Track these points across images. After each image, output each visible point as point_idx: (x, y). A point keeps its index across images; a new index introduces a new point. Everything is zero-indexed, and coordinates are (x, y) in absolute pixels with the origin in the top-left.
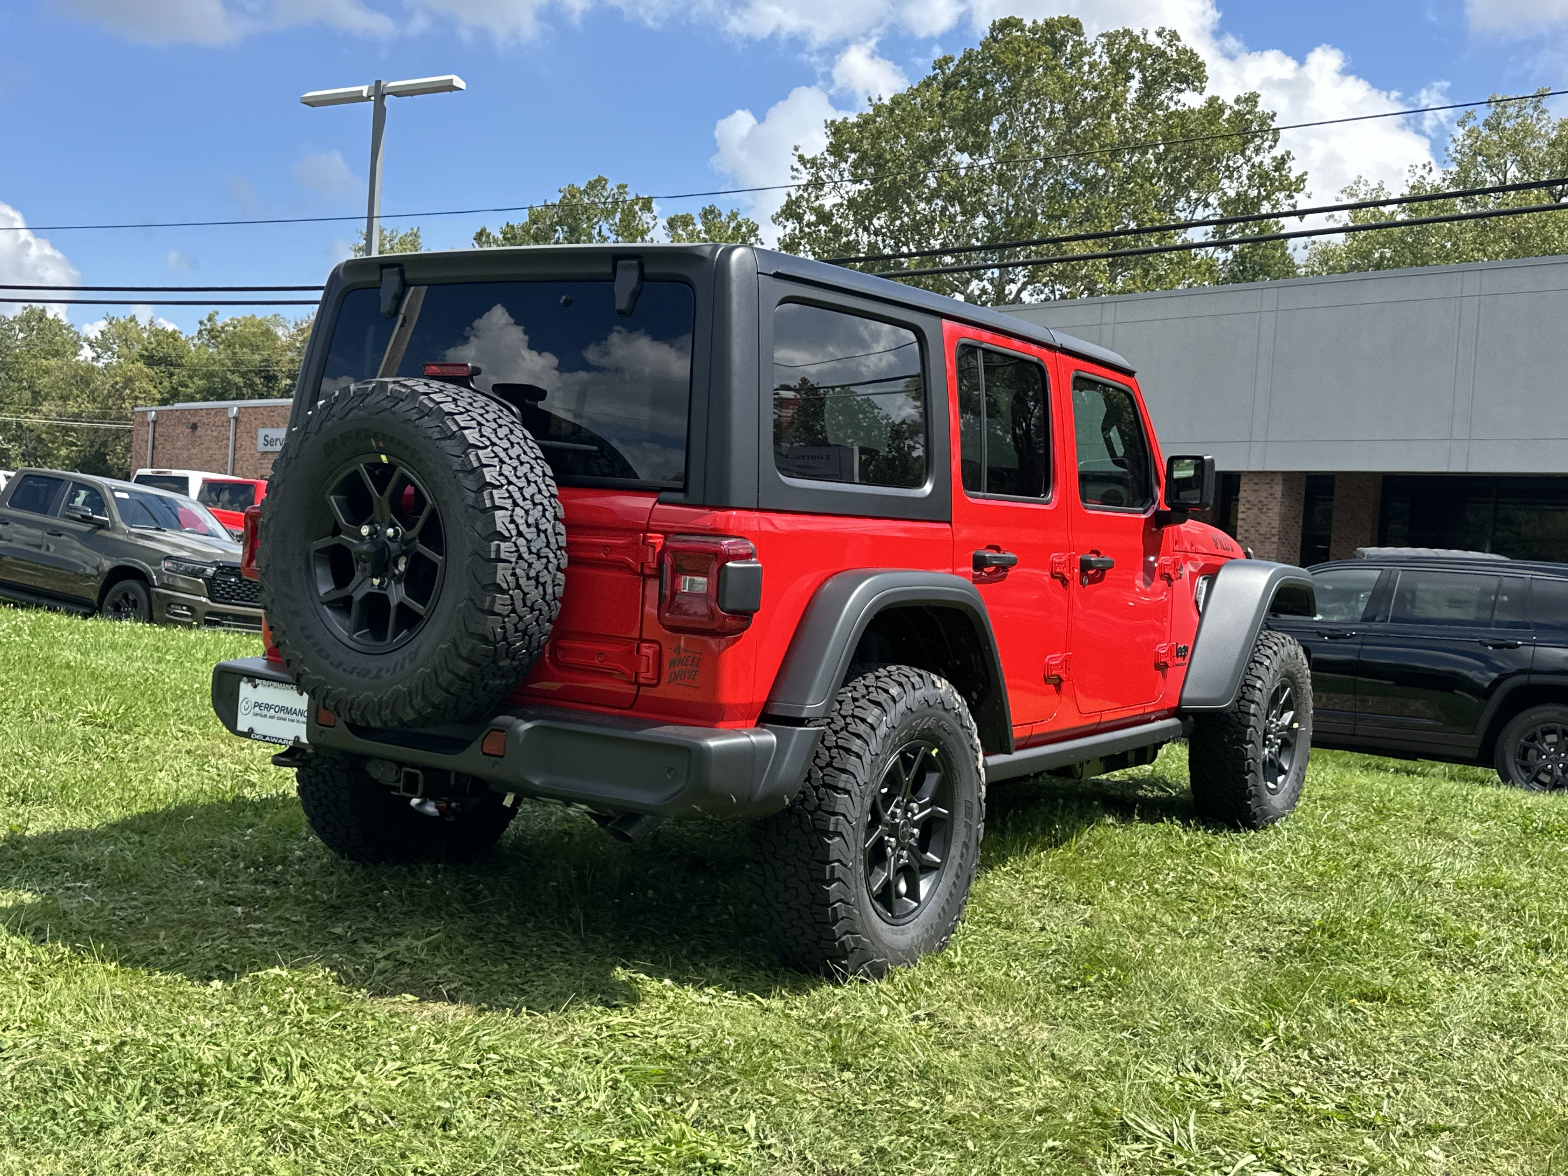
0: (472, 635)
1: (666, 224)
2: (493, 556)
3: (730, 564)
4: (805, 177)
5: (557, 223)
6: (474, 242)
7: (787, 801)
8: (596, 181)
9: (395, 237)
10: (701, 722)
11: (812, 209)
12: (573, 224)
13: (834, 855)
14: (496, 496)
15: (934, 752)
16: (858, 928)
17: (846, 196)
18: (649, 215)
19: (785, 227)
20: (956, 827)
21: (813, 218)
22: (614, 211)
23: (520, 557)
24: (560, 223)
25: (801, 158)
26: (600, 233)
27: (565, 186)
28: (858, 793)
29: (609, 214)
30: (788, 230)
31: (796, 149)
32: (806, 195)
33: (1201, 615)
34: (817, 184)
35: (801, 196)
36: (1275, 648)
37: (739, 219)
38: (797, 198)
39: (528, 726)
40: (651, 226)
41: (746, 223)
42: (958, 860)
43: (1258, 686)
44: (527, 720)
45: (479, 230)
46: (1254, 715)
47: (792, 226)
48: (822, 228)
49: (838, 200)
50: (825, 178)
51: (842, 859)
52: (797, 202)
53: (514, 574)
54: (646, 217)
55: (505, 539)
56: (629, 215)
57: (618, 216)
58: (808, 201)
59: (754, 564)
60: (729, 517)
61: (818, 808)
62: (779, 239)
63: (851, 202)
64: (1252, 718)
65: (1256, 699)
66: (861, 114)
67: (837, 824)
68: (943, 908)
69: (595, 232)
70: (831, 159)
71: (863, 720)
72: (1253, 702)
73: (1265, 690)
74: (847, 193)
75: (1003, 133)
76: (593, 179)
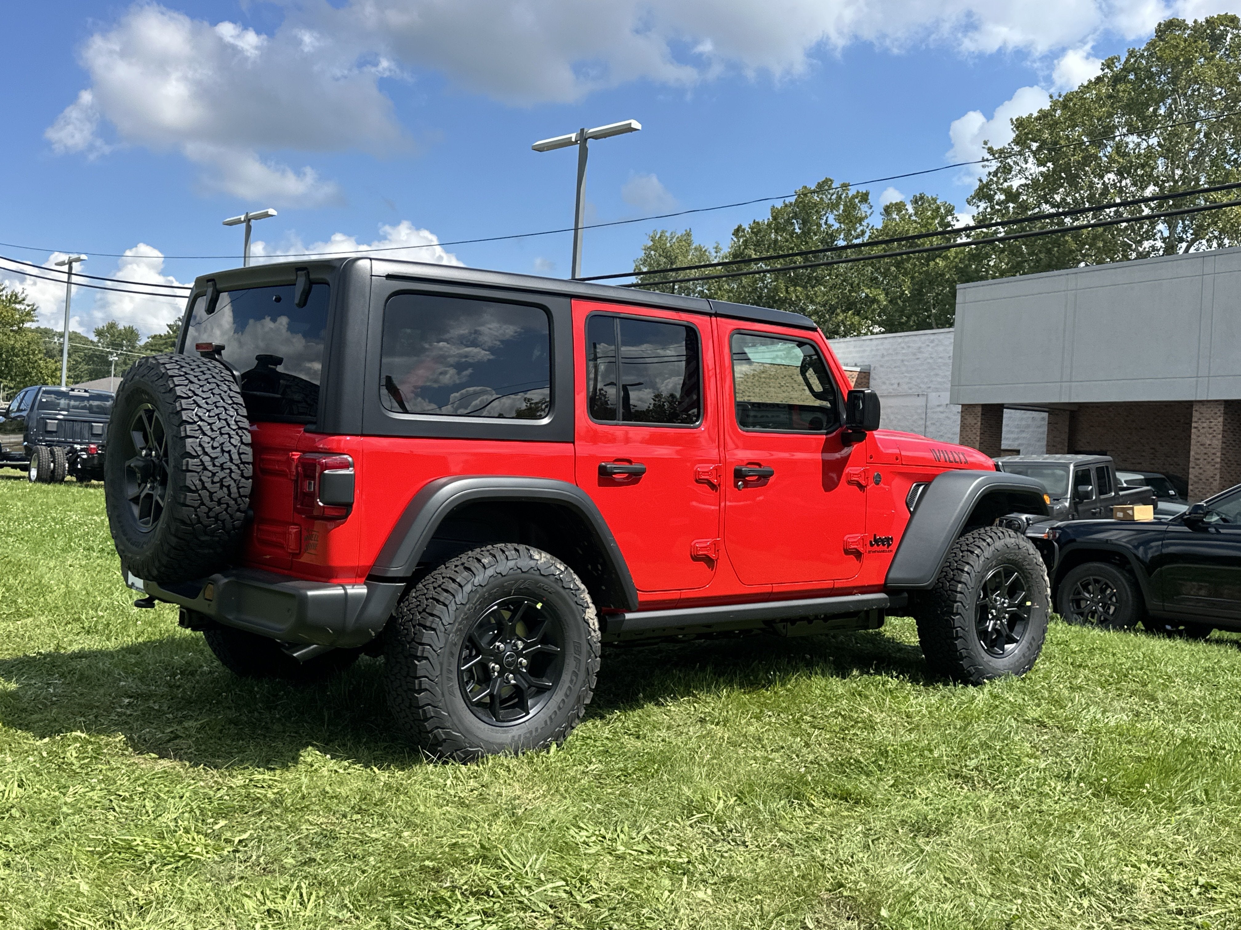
0: (176, 519)
1: (883, 211)
2: (184, 468)
3: (326, 472)
4: (994, 165)
5: (793, 218)
6: (733, 237)
7: (373, 634)
8: (823, 182)
9: (673, 238)
10: (320, 579)
11: (1002, 190)
12: (806, 217)
13: (420, 673)
14: (188, 429)
15: (539, 606)
16: (448, 724)
17: (1030, 177)
18: (866, 205)
19: (978, 207)
20: (567, 661)
21: (1003, 197)
22: (838, 204)
23: (205, 469)
24: (796, 216)
25: (990, 150)
26: (826, 223)
27: (799, 188)
28: (443, 630)
29: (834, 206)
30: (981, 209)
31: (985, 143)
32: (995, 179)
33: (912, 514)
34: (1006, 170)
35: (991, 180)
36: (989, 540)
37: (938, 202)
38: (987, 183)
39: (226, 580)
40: (868, 214)
41: (944, 205)
42: (567, 684)
43: (966, 569)
44: (226, 577)
45: (736, 227)
46: (961, 593)
47: (985, 205)
48: (1011, 205)
49: (1023, 181)
50: (1012, 163)
51: (428, 675)
52: (988, 185)
53: (200, 480)
54: (864, 207)
55: (193, 457)
56: (851, 206)
57: (842, 207)
58: (997, 183)
59: (350, 471)
60: (340, 441)
61: (413, 640)
62: (973, 216)
63: (1035, 182)
64: (959, 595)
65: (962, 580)
66: (1041, 110)
67: (423, 651)
68: (550, 718)
69: (823, 222)
70: (1017, 148)
71: (454, 581)
72: (960, 582)
73: (973, 574)
74: (1031, 175)
75: (1170, 114)
76: (821, 180)
